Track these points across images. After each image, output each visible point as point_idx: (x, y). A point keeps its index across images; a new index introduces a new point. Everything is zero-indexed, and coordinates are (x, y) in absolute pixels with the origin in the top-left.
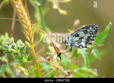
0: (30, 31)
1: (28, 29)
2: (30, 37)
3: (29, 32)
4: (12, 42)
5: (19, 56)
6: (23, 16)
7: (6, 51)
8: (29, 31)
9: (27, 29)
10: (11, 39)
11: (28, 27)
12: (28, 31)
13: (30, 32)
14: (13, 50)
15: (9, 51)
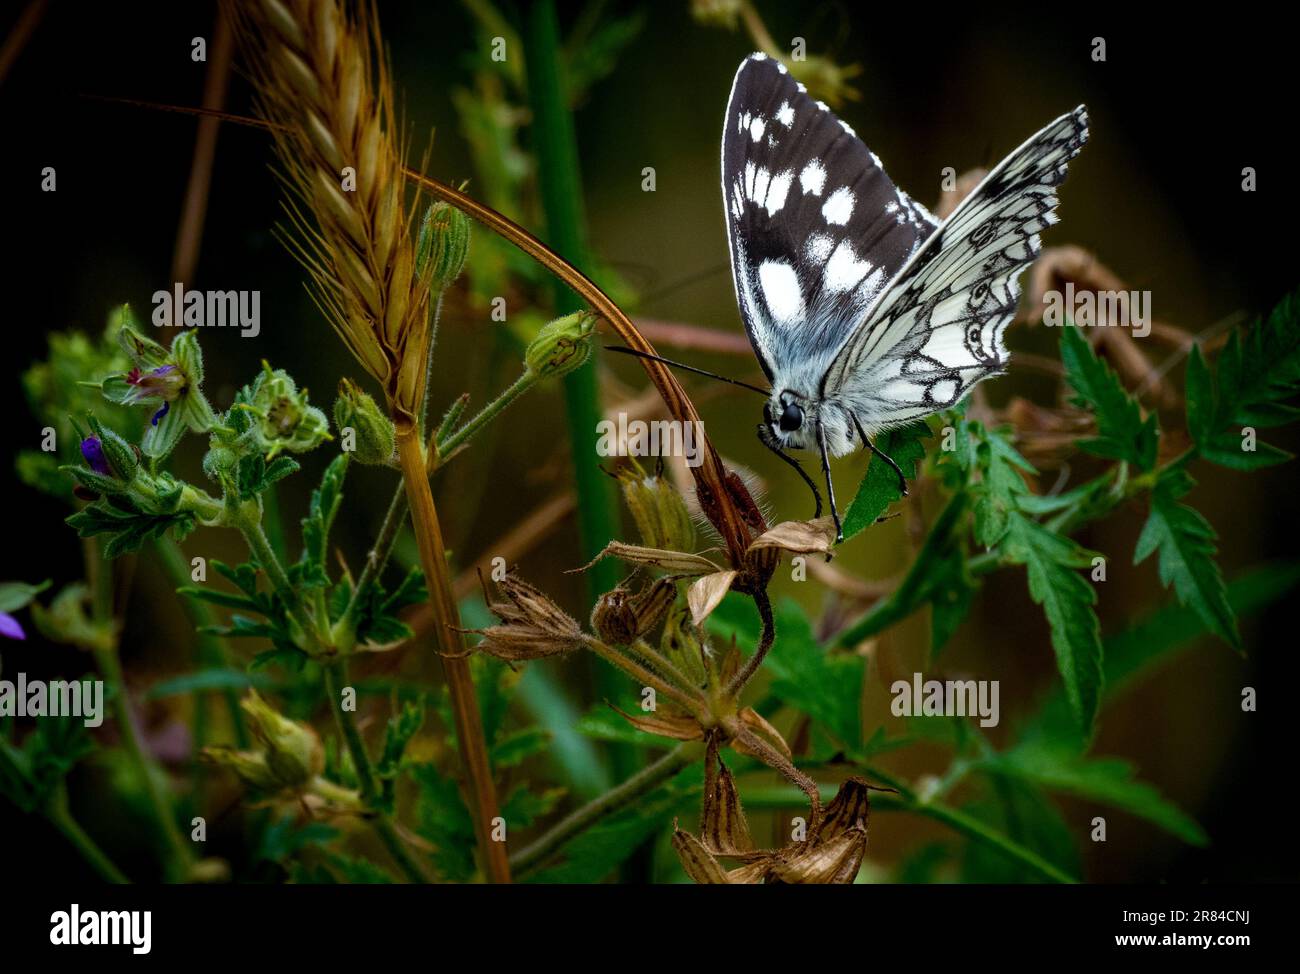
0: (385, 255)
1: (372, 230)
2: (380, 332)
3: (380, 273)
4: (184, 391)
5: (254, 566)
6: (320, 80)
7: (103, 505)
8: (380, 261)
9: (358, 229)
10: (171, 359)
11: (372, 208)
12: (361, 253)
13: (389, 273)
14: (189, 494)
15: (138, 499)
